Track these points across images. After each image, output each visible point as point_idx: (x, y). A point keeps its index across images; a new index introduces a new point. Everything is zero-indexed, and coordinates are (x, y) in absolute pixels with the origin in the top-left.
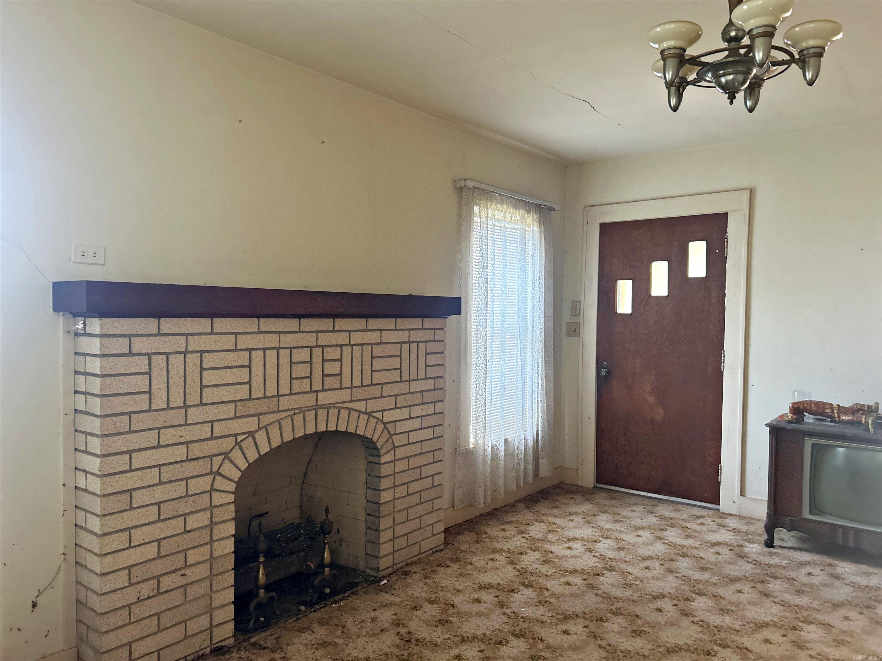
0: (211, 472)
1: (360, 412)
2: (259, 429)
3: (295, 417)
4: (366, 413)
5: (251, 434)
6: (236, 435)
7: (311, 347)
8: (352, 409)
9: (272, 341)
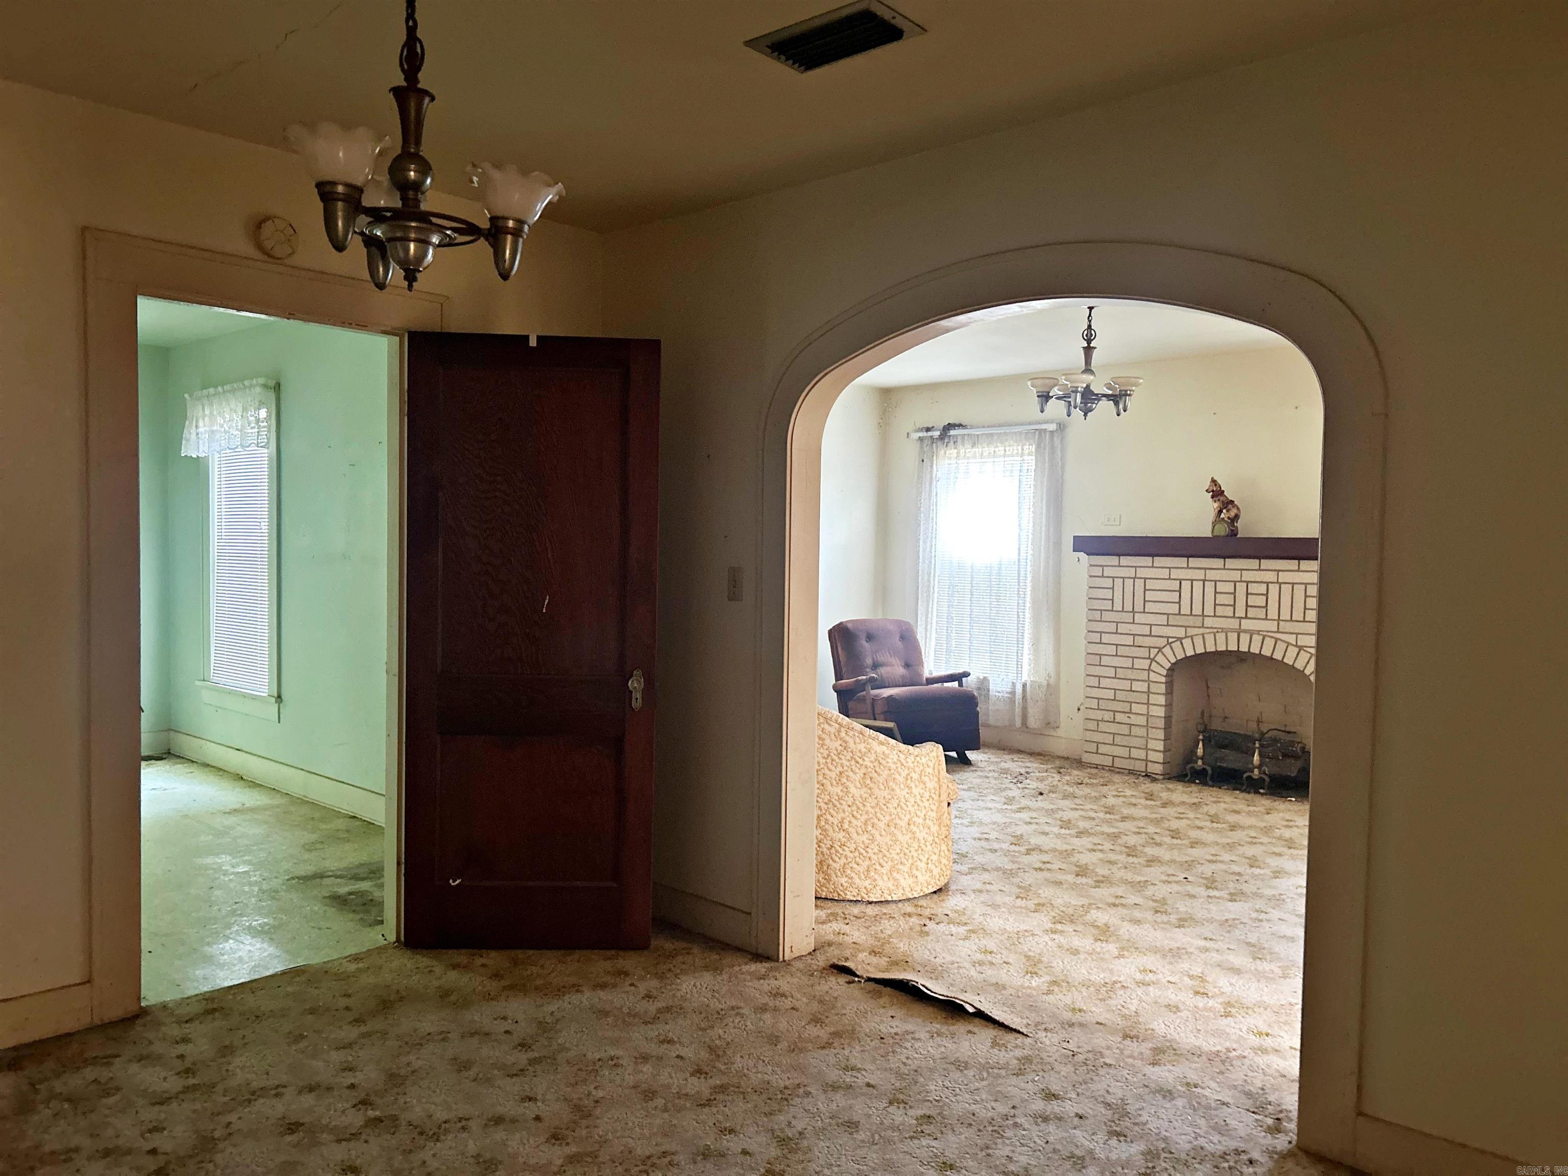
0: (1149, 658)
1: (1289, 644)
2: (1186, 637)
3: (1217, 635)
4: (1296, 646)
5: (1180, 639)
6: (1168, 638)
7: (1235, 582)
8: (1280, 639)
9: (1200, 575)
